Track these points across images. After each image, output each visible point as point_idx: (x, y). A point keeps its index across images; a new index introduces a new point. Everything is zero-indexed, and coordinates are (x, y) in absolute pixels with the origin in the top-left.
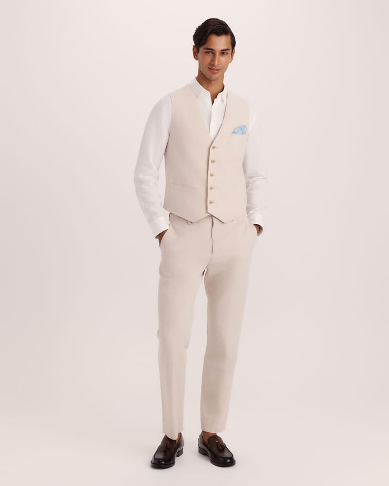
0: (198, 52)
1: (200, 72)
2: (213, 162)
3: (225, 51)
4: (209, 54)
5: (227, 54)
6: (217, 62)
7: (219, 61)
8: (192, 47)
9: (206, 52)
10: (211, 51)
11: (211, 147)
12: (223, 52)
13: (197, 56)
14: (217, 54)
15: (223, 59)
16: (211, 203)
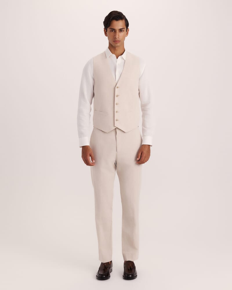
0: (107, 31)
1: (110, 44)
2: (118, 96)
3: (122, 30)
4: (113, 32)
5: (123, 31)
6: (117, 36)
7: (119, 36)
8: (104, 29)
9: (111, 31)
10: (114, 30)
11: (116, 88)
12: (121, 30)
13: (106, 34)
14: (117, 31)
15: (121, 34)
16: (117, 120)
